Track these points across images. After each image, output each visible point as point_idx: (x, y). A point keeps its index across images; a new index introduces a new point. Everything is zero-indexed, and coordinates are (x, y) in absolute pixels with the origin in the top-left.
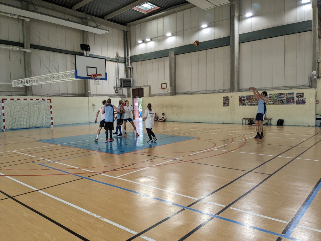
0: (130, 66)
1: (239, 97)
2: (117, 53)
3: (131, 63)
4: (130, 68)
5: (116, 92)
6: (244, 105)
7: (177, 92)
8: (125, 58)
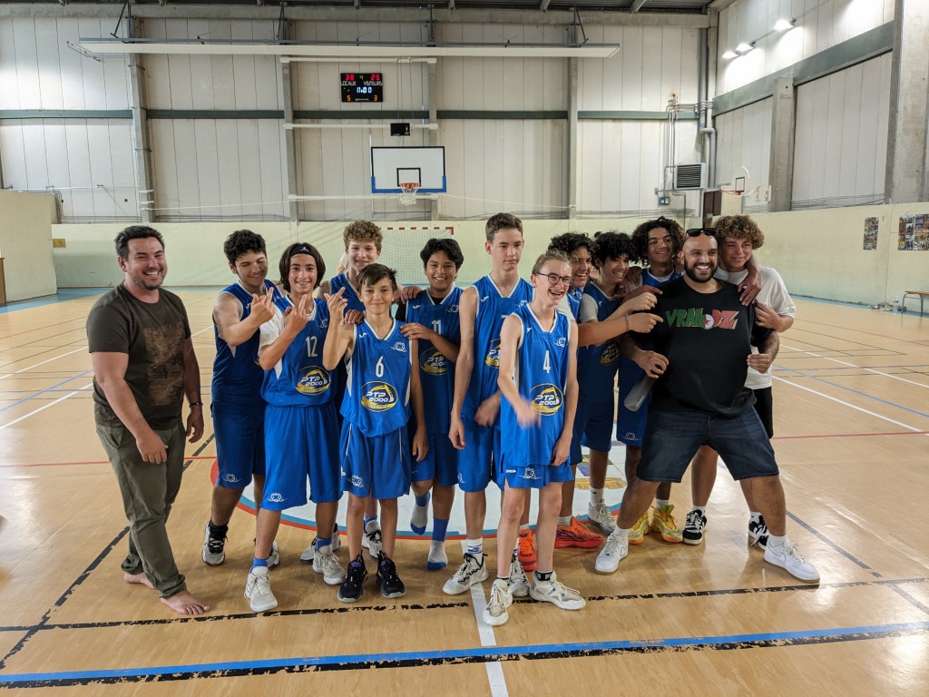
0: (710, 127)
1: (901, 219)
2: (674, 95)
3: (714, 118)
4: (709, 134)
5: (660, 204)
6: (909, 246)
7: (793, 200)
8: (699, 104)
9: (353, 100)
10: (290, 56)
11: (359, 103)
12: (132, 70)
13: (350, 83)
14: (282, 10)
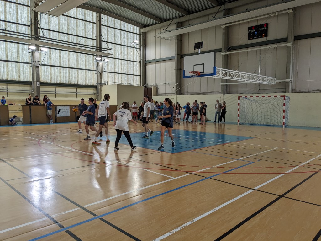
9: (253, 39)
10: (226, 24)
11: (256, 39)
12: (176, 41)
13: (252, 31)
14: (225, 6)
